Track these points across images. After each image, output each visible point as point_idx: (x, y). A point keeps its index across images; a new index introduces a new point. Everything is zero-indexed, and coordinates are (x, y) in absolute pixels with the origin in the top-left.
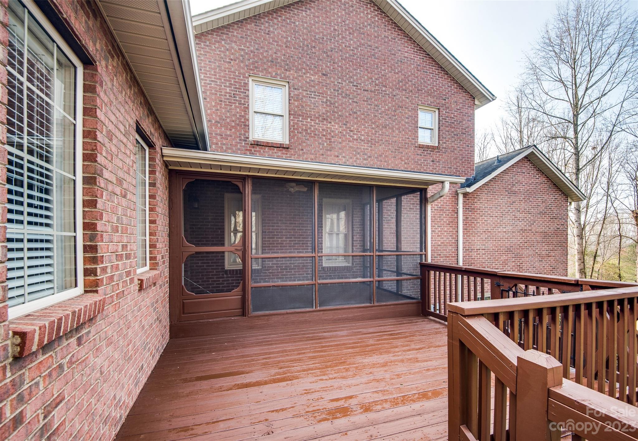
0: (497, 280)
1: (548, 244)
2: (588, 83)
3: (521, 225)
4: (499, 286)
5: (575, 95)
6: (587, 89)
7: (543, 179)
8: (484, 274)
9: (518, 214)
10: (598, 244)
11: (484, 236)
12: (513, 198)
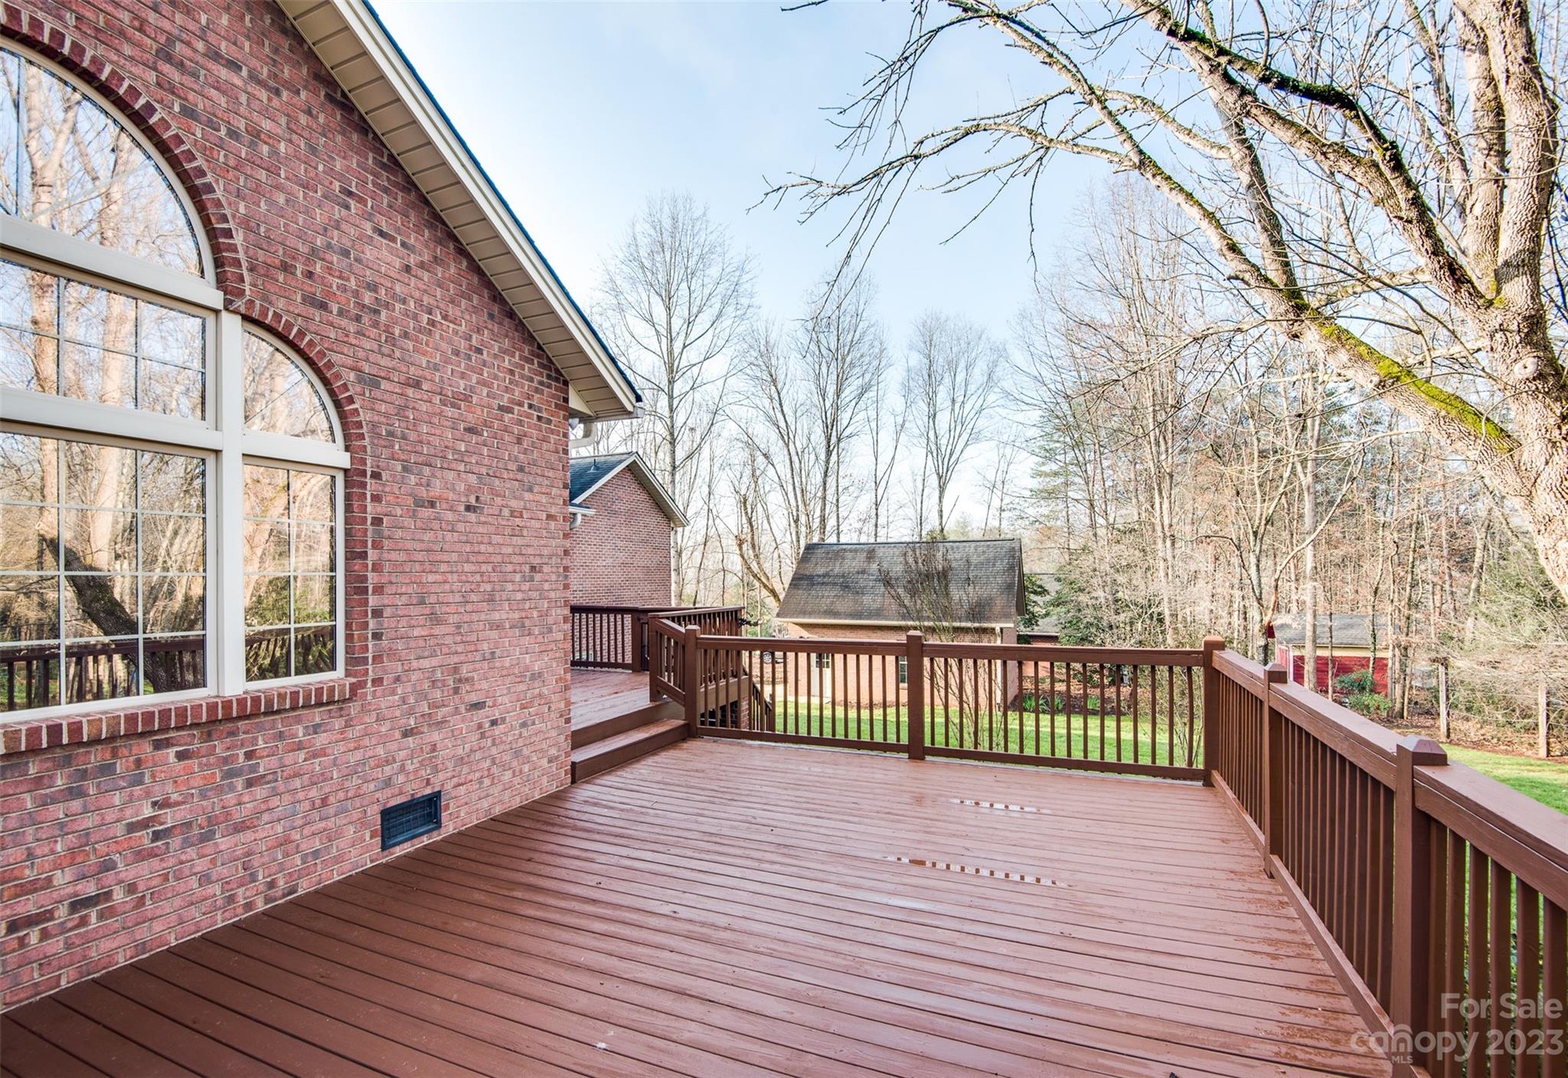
0: (636, 615)
1: (651, 582)
2: (686, 338)
3: (622, 557)
4: (639, 620)
5: (670, 352)
6: (685, 347)
7: (644, 496)
8: (624, 611)
9: (618, 542)
10: (698, 582)
11: (581, 572)
12: (613, 521)
